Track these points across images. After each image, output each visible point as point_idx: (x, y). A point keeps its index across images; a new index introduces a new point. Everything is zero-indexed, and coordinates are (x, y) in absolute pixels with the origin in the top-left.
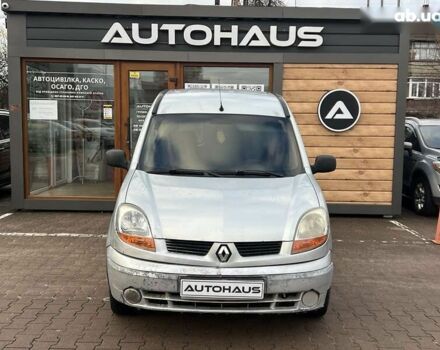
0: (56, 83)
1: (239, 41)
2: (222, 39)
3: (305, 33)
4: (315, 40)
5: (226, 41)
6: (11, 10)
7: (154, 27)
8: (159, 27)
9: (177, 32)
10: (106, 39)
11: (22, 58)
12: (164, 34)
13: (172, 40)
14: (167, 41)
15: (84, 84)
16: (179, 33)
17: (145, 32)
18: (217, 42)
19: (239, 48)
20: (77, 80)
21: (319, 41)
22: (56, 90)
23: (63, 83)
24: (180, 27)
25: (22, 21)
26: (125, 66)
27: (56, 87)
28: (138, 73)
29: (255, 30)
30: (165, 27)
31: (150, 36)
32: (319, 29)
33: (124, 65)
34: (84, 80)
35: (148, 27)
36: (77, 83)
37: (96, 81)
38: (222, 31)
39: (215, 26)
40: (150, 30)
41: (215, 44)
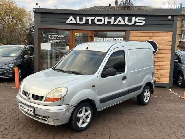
0: (50, 37)
1: (114, 23)
2: (108, 22)
3: (138, 20)
4: (142, 22)
5: (109, 23)
6: (36, 12)
7: (84, 18)
8: (86, 18)
9: (92, 19)
10: (67, 22)
11: (39, 28)
13: (90, 22)
14: (89, 22)
16: (93, 20)
17: (81, 19)
18: (106, 23)
19: (114, 25)
20: (57, 36)
21: (143, 23)
23: (53, 37)
24: (93, 18)
25: (39, 15)
27: (50, 38)
28: (78, 34)
29: (120, 19)
31: (82, 21)
32: (143, 18)
33: (73, 31)
34: (60, 36)
35: (82, 18)
36: (58, 37)
37: (64, 36)
38: (108, 19)
39: (106, 17)
40: (83, 19)
41: (105, 24)
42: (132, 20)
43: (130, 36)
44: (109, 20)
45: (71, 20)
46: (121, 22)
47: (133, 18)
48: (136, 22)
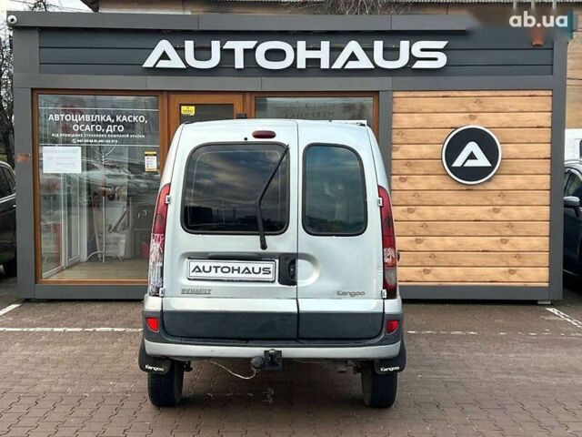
1: (331, 63)
2: (308, 60)
3: (423, 50)
4: (435, 59)
5: (313, 63)
6: (20, 25)
7: (216, 45)
8: (222, 45)
10: (149, 63)
12: (228, 54)
13: (239, 63)
14: (234, 63)
15: (119, 123)
16: (249, 54)
17: (202, 52)
18: (301, 64)
19: (331, 72)
20: (109, 118)
21: (442, 60)
22: (80, 132)
23: (90, 123)
24: (250, 44)
25: (34, 39)
26: (176, 99)
27: (80, 128)
28: (193, 108)
29: (353, 46)
30: (229, 45)
31: (209, 58)
32: (441, 44)
33: (172, 96)
34: (118, 118)
35: (207, 45)
36: (109, 123)
37: (135, 119)
38: (307, 49)
39: (299, 42)
40: (210, 49)
41: (298, 67)
42: (398, 50)
43: (394, 110)
44: (313, 54)
45: (163, 54)
46: (357, 59)
47: (404, 45)
48: (413, 59)
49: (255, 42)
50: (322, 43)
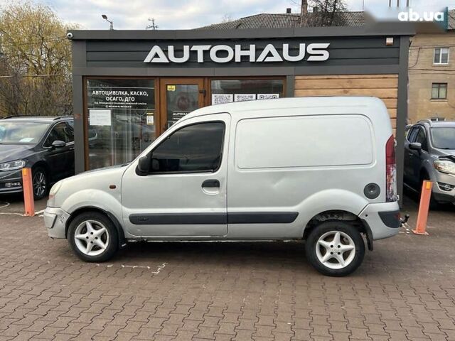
0: (109, 96)
1: (256, 58)
2: (242, 57)
3: (314, 49)
4: (322, 55)
5: (245, 59)
6: (74, 38)
7: (186, 48)
8: (190, 48)
9: (204, 52)
10: (147, 60)
11: (83, 77)
12: (193, 53)
13: (200, 59)
14: (197, 59)
15: (132, 96)
16: (206, 53)
17: (179, 53)
18: (238, 59)
19: (256, 64)
20: (126, 93)
21: (326, 55)
22: (109, 101)
23: (115, 96)
24: (207, 47)
25: (82, 49)
26: (164, 81)
27: (110, 99)
28: (174, 87)
29: (270, 48)
30: (194, 48)
31: (182, 56)
32: (326, 45)
33: (162, 80)
34: (131, 93)
35: (181, 48)
36: (127, 96)
37: (141, 93)
38: (242, 50)
40: (183, 51)
41: (236, 61)
42: (298, 49)
43: (296, 87)
44: (245, 53)
45: (155, 54)
46: (272, 56)
49: (210, 46)
50: (251, 46)
